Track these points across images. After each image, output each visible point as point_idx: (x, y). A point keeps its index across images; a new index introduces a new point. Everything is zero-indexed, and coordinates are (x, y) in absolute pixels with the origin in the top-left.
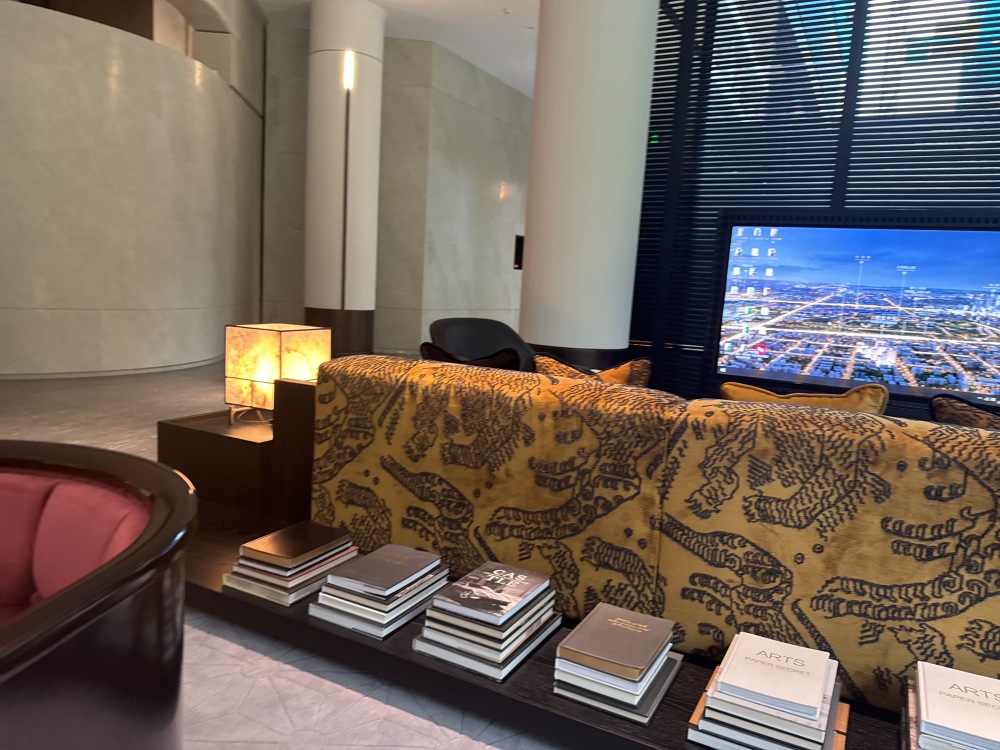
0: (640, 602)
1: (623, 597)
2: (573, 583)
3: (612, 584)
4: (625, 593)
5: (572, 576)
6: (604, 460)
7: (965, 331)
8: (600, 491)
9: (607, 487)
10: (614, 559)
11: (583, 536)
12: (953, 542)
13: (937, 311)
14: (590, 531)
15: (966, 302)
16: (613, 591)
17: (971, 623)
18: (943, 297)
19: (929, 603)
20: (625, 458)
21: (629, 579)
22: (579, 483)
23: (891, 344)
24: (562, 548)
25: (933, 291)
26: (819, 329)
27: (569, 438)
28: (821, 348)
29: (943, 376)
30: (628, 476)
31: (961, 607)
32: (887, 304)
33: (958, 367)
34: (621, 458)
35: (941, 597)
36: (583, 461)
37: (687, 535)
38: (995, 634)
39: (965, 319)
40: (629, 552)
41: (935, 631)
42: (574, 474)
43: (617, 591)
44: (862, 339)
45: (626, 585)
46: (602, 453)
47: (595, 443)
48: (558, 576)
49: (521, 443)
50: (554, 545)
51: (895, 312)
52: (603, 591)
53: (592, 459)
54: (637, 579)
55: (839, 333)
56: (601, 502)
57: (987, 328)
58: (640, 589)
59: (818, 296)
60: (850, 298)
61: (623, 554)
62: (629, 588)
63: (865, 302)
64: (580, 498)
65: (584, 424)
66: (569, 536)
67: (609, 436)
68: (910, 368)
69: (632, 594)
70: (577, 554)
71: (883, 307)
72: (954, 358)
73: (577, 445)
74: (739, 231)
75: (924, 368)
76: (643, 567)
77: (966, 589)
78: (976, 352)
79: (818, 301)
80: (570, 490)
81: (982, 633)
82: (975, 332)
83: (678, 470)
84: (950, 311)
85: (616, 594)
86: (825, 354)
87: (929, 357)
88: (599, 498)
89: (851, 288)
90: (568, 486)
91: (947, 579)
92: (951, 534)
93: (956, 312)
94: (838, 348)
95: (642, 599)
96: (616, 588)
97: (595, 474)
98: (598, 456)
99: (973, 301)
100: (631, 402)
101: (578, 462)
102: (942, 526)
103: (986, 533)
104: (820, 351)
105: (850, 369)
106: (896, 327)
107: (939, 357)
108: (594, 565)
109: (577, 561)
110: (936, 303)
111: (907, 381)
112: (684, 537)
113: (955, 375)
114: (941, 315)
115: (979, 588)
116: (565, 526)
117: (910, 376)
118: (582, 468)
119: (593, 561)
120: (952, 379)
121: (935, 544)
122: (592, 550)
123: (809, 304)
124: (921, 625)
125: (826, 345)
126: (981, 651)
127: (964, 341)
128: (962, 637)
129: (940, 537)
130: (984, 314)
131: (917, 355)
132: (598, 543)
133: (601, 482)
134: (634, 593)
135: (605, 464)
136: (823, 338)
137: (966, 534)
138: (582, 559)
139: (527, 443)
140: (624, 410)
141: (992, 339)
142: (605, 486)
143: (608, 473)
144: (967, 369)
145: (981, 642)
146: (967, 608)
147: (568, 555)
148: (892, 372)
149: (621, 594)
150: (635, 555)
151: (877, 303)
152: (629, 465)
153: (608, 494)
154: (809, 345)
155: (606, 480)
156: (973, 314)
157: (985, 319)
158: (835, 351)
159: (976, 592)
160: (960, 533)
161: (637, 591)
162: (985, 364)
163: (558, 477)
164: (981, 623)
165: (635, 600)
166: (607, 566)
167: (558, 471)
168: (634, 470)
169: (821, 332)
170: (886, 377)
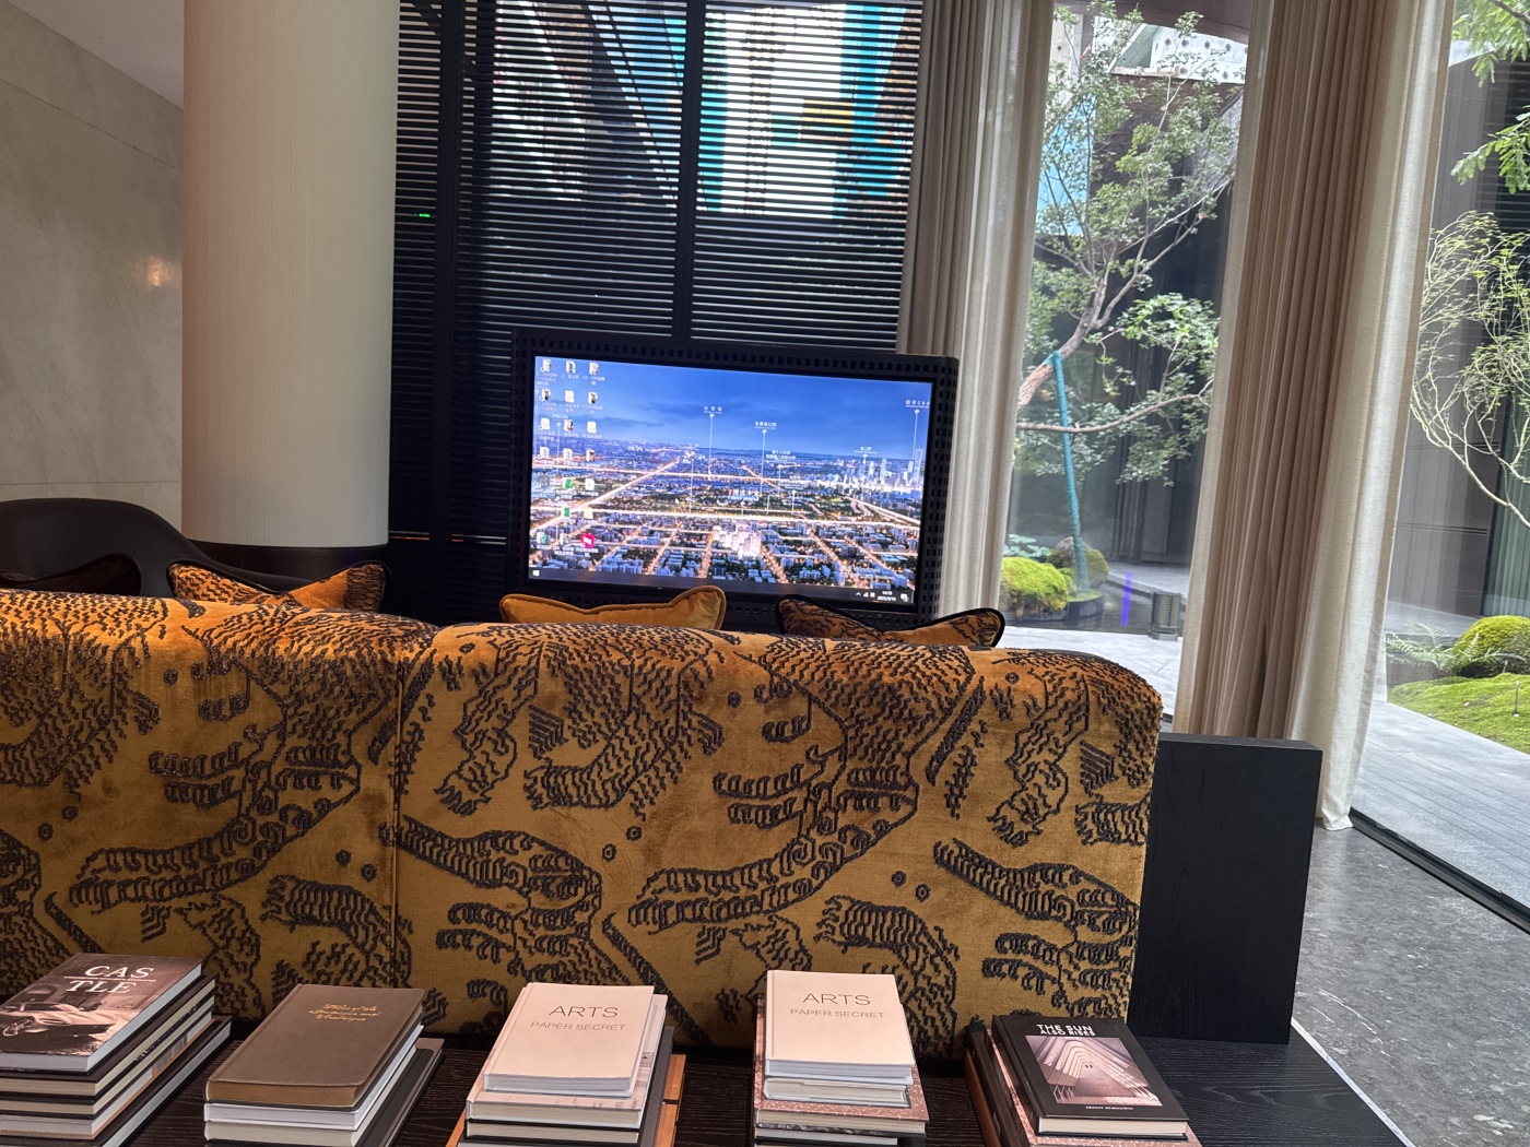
0: (369, 968)
1: (341, 965)
2: (250, 960)
3: (319, 949)
4: (343, 958)
5: (247, 949)
6: (292, 741)
7: (837, 508)
8: (289, 796)
9: (302, 788)
10: (321, 907)
11: (264, 877)
12: (799, 795)
13: (805, 483)
14: (275, 867)
15: (836, 471)
16: (323, 959)
17: (828, 902)
18: (810, 464)
19: (778, 885)
20: (329, 734)
21: (349, 935)
22: (249, 786)
23: (755, 528)
24: (224, 904)
25: (799, 456)
26: (664, 509)
27: (226, 711)
28: (668, 536)
29: (816, 567)
30: (336, 763)
31: (815, 883)
32: (745, 473)
33: (832, 555)
34: (323, 736)
35: (792, 874)
36: (255, 747)
37: (442, 845)
38: (855, 913)
39: (836, 493)
40: (349, 890)
41: (788, 922)
42: (239, 773)
43: (329, 959)
44: (719, 522)
45: (344, 947)
46: (289, 729)
47: (275, 714)
48: (220, 955)
49: (131, 729)
50: (209, 902)
51: (756, 484)
52: (304, 965)
53: (271, 743)
54: (362, 933)
55: (689, 515)
56: (292, 814)
57: (862, 504)
58: (368, 947)
59: (658, 462)
60: (699, 466)
61: (335, 895)
62: (349, 950)
63: (719, 471)
64: (253, 813)
65: (253, 683)
66: (237, 881)
67: (300, 699)
68: (778, 560)
69: (355, 959)
70: (254, 910)
71: (741, 478)
72: (828, 544)
73: (240, 722)
74: (544, 364)
75: (793, 557)
76: (372, 910)
77: (819, 858)
78: (851, 536)
79: (660, 470)
80: (235, 801)
81: (841, 914)
82: (848, 509)
83: (420, 744)
84: (819, 482)
85: (327, 965)
86: (673, 544)
87: (799, 543)
88: (287, 808)
89: (701, 451)
90: (229, 795)
91: (796, 847)
92: (797, 785)
93: (826, 484)
94: (689, 536)
95: (374, 962)
96: (328, 953)
97: (276, 769)
98: (282, 736)
99: (845, 468)
100: (337, 637)
101: (246, 750)
102: (787, 776)
103: (836, 778)
104: (667, 540)
105: (706, 564)
106: (759, 504)
107: (810, 544)
108: (285, 923)
109: (255, 922)
110: (804, 472)
111: (776, 577)
112: (436, 850)
113: (829, 566)
114: (810, 488)
115: (834, 855)
116: (228, 867)
117: (778, 570)
118: (252, 762)
119: (284, 916)
120: (827, 571)
121: (779, 802)
122: (281, 898)
123: (648, 474)
124: (770, 919)
125: (674, 531)
126: (842, 939)
127: (837, 522)
128: (819, 925)
129: (785, 791)
130: (856, 486)
131: (786, 542)
132: (290, 885)
133: (290, 781)
134: (359, 956)
135: (296, 749)
136: (670, 520)
137: (814, 783)
138: (263, 918)
139: (143, 728)
140: (324, 652)
141: (868, 518)
142: (298, 786)
143: (302, 763)
144: (842, 558)
145: (841, 926)
146: (822, 883)
147: (236, 915)
148: (757, 566)
149: (337, 963)
150: (357, 894)
151: (734, 473)
152: (339, 746)
153: (304, 799)
154: (652, 533)
155: (298, 777)
156: (845, 486)
157: (859, 492)
158: (686, 540)
159: (831, 859)
160: (808, 783)
161: (363, 951)
162: (862, 550)
163: (210, 782)
164: (840, 900)
165: (362, 967)
166: (310, 920)
167: (208, 770)
168: (348, 752)
169: (666, 514)
170: (753, 573)
